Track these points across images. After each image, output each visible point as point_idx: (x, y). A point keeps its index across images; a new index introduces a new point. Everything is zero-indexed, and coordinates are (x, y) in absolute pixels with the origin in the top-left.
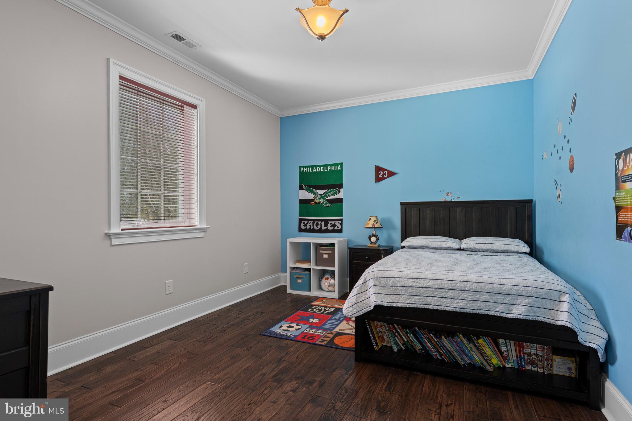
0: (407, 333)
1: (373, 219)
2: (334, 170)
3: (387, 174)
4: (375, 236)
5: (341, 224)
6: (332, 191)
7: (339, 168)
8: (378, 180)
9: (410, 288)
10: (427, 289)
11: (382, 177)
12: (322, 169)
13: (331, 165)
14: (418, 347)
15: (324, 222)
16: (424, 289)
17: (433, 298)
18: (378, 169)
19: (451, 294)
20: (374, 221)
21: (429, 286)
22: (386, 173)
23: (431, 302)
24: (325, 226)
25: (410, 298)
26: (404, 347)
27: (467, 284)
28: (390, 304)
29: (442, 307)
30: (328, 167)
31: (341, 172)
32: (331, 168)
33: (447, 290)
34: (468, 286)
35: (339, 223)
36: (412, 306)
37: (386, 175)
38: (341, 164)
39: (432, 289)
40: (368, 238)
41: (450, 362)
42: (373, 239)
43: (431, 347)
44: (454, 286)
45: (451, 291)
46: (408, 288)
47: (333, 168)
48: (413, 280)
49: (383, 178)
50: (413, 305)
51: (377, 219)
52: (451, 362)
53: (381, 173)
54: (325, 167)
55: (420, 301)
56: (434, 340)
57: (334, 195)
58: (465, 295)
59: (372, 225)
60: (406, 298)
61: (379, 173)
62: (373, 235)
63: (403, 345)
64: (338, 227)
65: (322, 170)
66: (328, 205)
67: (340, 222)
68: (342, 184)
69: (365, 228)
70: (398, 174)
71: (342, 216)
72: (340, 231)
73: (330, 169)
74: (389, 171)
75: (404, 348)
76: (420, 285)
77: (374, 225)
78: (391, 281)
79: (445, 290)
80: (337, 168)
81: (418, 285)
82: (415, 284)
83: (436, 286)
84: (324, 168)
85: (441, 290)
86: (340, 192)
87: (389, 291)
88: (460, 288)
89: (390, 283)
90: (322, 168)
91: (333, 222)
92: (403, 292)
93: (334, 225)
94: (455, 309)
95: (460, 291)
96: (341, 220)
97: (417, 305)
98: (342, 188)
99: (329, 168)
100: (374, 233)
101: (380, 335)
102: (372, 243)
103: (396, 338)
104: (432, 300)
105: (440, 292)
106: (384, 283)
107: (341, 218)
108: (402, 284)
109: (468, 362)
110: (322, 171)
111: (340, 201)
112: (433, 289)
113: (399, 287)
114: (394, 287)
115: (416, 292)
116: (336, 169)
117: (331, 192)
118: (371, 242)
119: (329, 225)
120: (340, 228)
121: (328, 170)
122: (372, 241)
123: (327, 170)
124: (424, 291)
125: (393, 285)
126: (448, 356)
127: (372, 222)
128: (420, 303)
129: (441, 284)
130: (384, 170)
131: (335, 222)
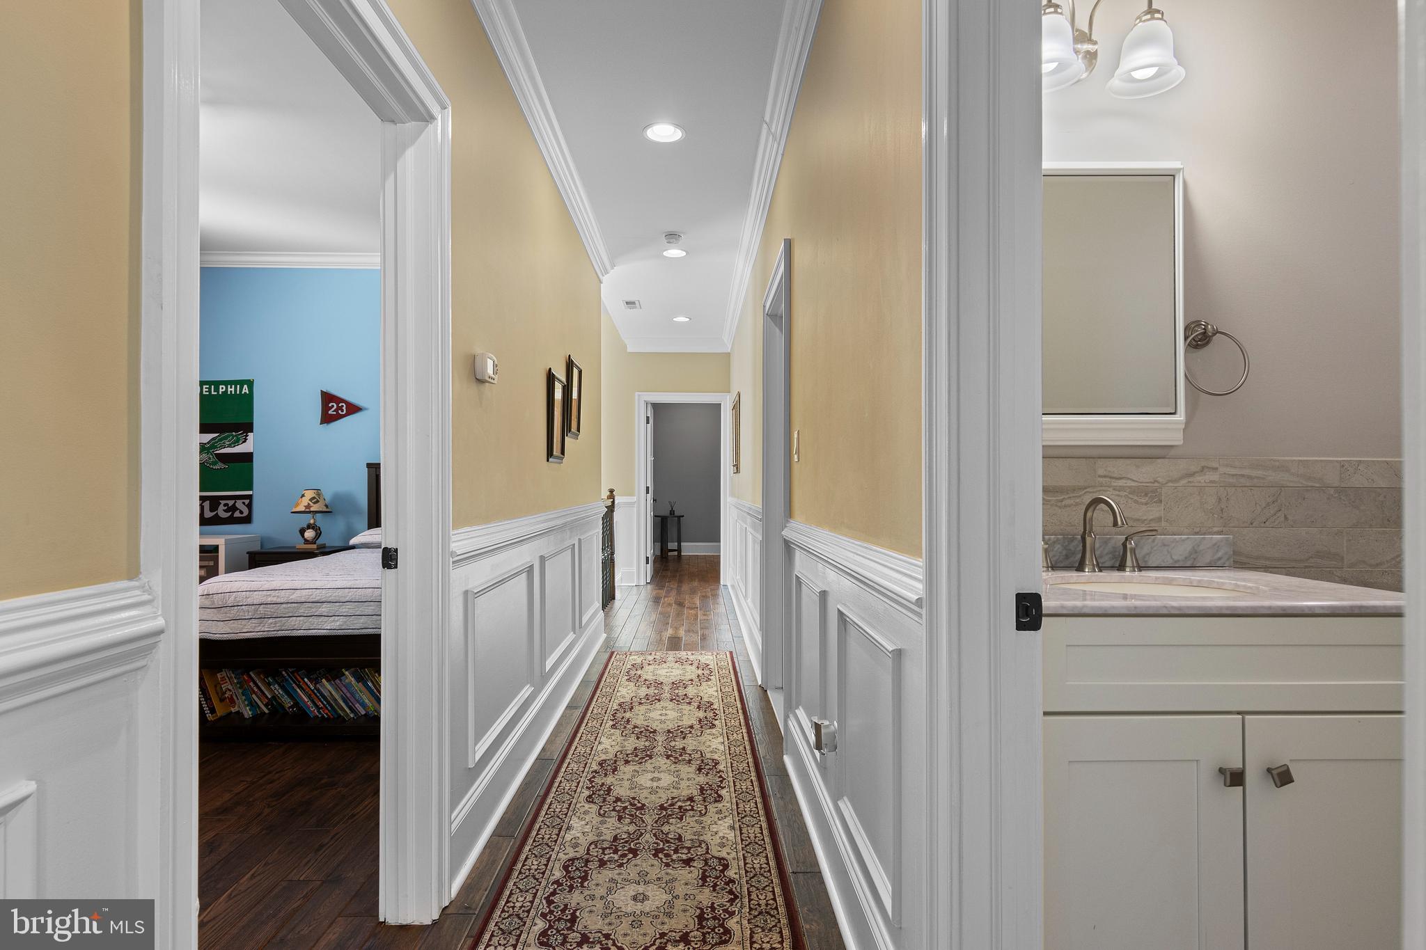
0: (269, 684)
1: (309, 494)
2: (233, 393)
3: (344, 408)
4: (313, 528)
5: (250, 506)
6: (228, 436)
7: (246, 389)
8: (327, 419)
9: (262, 606)
10: (289, 605)
11: (335, 413)
12: (204, 390)
13: (226, 383)
14: (287, 702)
15: (208, 502)
16: (284, 606)
17: (298, 618)
18: (327, 398)
19: (324, 609)
20: (311, 500)
21: (293, 601)
22: (343, 406)
23: (295, 625)
24: (211, 510)
25: (261, 623)
26: (269, 709)
27: (349, 593)
28: (225, 636)
29: (311, 631)
30: (221, 387)
31: (249, 398)
32: (227, 388)
33: (319, 604)
34: (350, 595)
35: (244, 503)
36: (265, 635)
37: (342, 411)
38: (250, 383)
39: (296, 605)
40: (298, 533)
41: (332, 717)
42: (309, 534)
43: (306, 700)
44: (331, 596)
45: (325, 605)
46: (257, 606)
47: (231, 389)
48: (269, 593)
49: (338, 417)
50: (265, 633)
51: (319, 495)
52: (334, 718)
53: (333, 406)
54: (213, 386)
55: (277, 625)
56: (309, 687)
57: (233, 445)
58: (345, 609)
59: (305, 506)
60: (255, 623)
61: (330, 405)
62: (309, 527)
63: (266, 705)
64: (241, 512)
65: (206, 391)
66: (220, 465)
67: (247, 502)
68: (251, 424)
69: (292, 512)
70: (366, 409)
71: (251, 489)
72: (248, 520)
73: (224, 390)
74: (349, 405)
75: (267, 711)
76: (279, 600)
77: (308, 506)
78: (232, 598)
79: (316, 604)
80: (241, 390)
81: (275, 600)
82: (269, 600)
83: (303, 600)
84: (210, 389)
85: (310, 605)
86: (246, 440)
87: (228, 615)
88: (337, 598)
89: (230, 602)
90: (206, 388)
91: (231, 503)
92: (250, 614)
93: (233, 509)
94: (328, 631)
95: (338, 604)
96: (250, 497)
97: (273, 632)
98: (252, 432)
99: (222, 389)
100: (312, 521)
101: (226, 696)
102: (307, 542)
103: (254, 696)
104: (296, 621)
105: (308, 607)
106: (220, 603)
107: (250, 493)
108: (249, 601)
109: (363, 712)
110: (204, 393)
111: (248, 457)
112: (299, 605)
113: (244, 607)
114: (236, 608)
115: (271, 611)
116: (238, 393)
117: (225, 438)
118: (306, 540)
119: (221, 508)
120: (246, 512)
121: (220, 393)
122: (306, 537)
123: (218, 392)
124: (285, 608)
125: (235, 604)
126: (330, 709)
127: (305, 501)
128: (278, 628)
129: (311, 595)
130: (338, 400)
131: (236, 502)
